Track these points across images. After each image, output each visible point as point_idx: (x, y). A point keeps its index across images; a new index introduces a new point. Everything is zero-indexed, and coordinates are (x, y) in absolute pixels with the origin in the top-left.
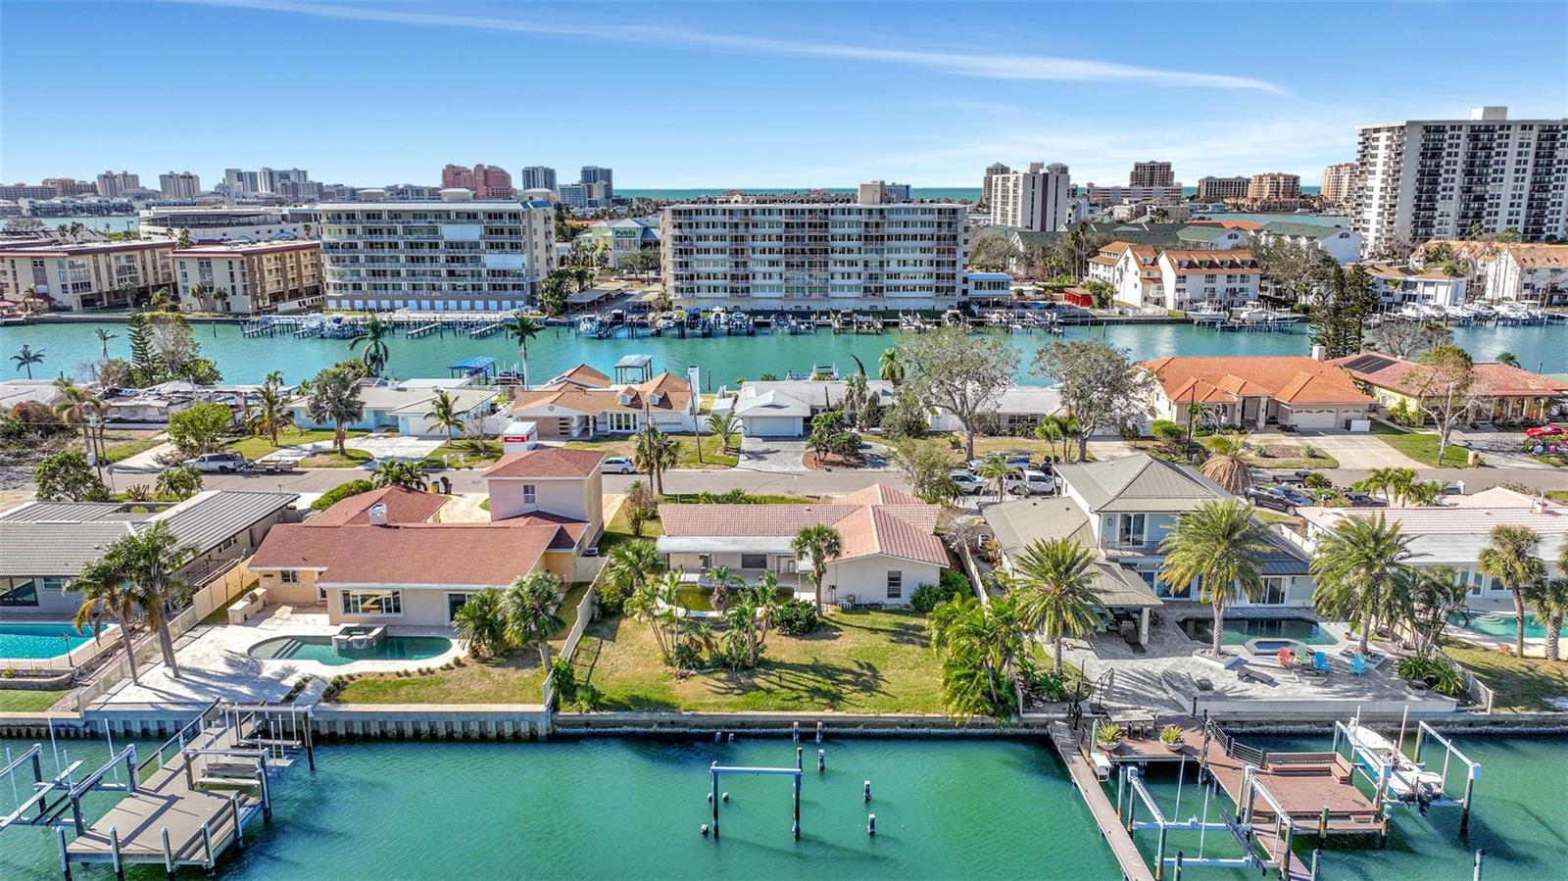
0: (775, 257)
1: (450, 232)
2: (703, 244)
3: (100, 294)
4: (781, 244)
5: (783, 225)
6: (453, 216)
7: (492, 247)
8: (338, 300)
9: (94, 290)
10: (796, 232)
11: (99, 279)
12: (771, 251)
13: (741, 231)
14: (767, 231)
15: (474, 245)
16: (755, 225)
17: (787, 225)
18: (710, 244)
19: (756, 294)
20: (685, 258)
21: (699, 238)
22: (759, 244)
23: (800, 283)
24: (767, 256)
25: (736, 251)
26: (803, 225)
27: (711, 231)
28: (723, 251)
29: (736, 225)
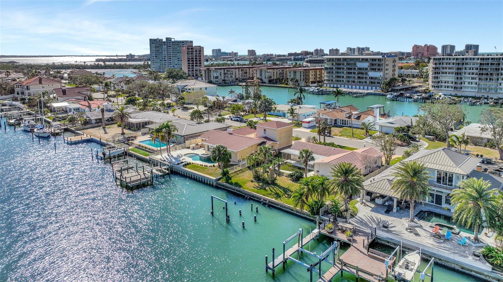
0: (474, 76)
1: (359, 65)
2: (444, 70)
3: (273, 80)
4: (477, 71)
5: (479, 64)
6: (361, 60)
7: (372, 70)
8: (327, 84)
9: (272, 78)
10: (485, 67)
11: (274, 76)
12: (473, 74)
13: (460, 66)
14: (472, 66)
15: (367, 69)
16: (466, 64)
17: (481, 64)
18: (447, 70)
19: (465, 90)
20: (437, 75)
21: (443, 68)
22: (468, 71)
23: (485, 86)
24: (471, 76)
25: (458, 73)
26: (488, 64)
27: (448, 66)
28: (452, 73)
29: (459, 64)
